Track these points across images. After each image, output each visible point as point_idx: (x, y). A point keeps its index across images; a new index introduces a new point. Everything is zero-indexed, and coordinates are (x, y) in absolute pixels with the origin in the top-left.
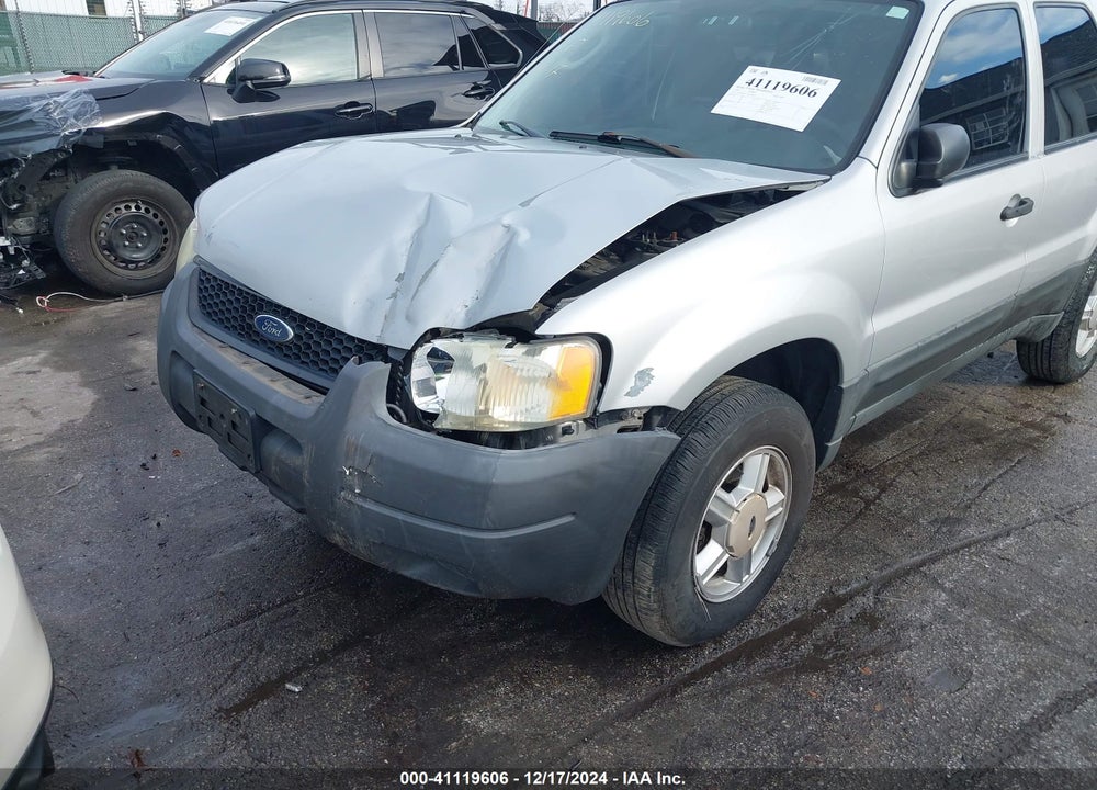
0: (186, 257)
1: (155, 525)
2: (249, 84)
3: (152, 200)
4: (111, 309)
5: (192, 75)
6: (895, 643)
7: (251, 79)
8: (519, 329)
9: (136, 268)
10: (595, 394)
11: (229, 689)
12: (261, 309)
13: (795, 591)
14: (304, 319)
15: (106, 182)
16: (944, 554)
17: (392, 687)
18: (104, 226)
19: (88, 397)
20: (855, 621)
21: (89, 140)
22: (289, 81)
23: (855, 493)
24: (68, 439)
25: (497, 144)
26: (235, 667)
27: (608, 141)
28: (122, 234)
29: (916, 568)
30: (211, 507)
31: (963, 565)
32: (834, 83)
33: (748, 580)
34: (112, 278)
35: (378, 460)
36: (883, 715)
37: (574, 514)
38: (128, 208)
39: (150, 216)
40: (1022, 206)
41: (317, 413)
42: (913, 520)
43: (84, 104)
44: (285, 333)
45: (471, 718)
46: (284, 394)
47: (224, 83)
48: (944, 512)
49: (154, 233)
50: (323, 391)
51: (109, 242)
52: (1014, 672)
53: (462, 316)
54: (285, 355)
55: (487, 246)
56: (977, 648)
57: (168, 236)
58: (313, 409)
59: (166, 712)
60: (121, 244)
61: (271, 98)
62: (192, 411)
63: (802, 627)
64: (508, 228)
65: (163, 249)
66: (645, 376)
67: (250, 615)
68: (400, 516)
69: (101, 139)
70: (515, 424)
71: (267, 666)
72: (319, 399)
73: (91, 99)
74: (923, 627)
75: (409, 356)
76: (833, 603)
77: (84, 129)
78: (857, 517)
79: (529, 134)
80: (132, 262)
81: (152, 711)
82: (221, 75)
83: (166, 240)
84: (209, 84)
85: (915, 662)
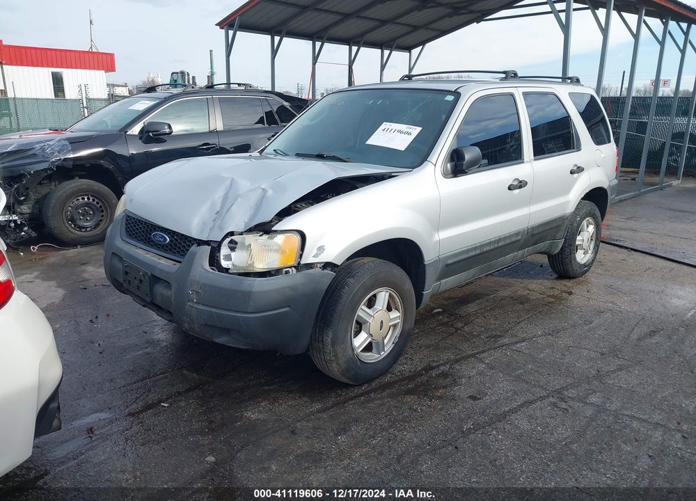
0: (120, 210)
1: (97, 345)
2: (151, 134)
3: (96, 195)
4: (71, 252)
5: (120, 131)
6: (455, 383)
7: (152, 132)
8: (265, 229)
9: (86, 231)
10: (298, 255)
11: (134, 406)
12: (155, 230)
13: (411, 364)
14: (174, 232)
15: (73, 185)
16: (489, 349)
17: (212, 404)
18: (70, 208)
19: (60, 293)
20: (438, 376)
21: (65, 164)
22: (172, 132)
23: (452, 326)
24: (51, 311)
25: (272, 158)
26: (137, 398)
27: (320, 157)
28: (79, 212)
29: (473, 356)
30: (126, 337)
31: (497, 354)
32: (419, 129)
33: (383, 354)
34: (72, 236)
35: (204, 286)
36: (441, 410)
37: (289, 306)
38: (83, 199)
39: (95, 203)
40: (521, 184)
41: (177, 271)
42: (478, 336)
43: (63, 145)
44: (165, 240)
45: (248, 414)
46: (163, 263)
47: (137, 134)
48: (494, 333)
49: (97, 212)
50: (180, 262)
51: (72, 217)
52: (507, 393)
53: (243, 226)
54: (166, 250)
55: (254, 197)
56: (493, 385)
57: (104, 214)
58: (176, 268)
59: (103, 415)
60: (78, 218)
61: (163, 141)
62: (121, 280)
63: (411, 378)
64: (264, 189)
65: (101, 220)
66: (321, 249)
67: (145, 379)
68: (213, 310)
69: (71, 163)
70: (263, 269)
71: (152, 398)
72: (178, 265)
73: (67, 143)
74: (470, 377)
75: (220, 243)
76: (428, 369)
77: (62, 158)
78: (450, 335)
79: (286, 155)
80: (84, 228)
81: (98, 415)
82: (136, 130)
83: (102, 216)
84: (129, 135)
85: (462, 391)
